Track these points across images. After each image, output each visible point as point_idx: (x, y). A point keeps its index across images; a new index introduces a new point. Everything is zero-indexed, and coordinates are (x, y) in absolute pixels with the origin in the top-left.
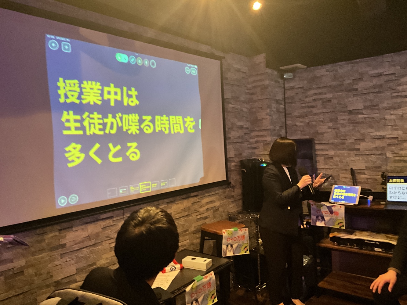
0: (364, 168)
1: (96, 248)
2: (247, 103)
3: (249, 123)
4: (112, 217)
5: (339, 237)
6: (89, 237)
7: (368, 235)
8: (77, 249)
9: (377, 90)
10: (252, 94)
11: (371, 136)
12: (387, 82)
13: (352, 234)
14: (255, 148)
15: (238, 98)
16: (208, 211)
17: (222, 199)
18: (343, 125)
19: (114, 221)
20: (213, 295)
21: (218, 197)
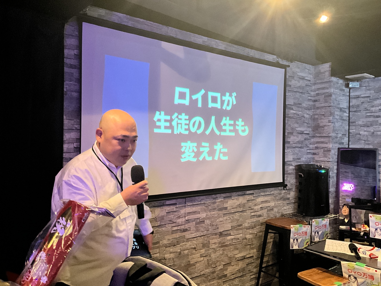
1: (160, 229)
2: (309, 110)
3: (310, 129)
6: (155, 219)
14: (315, 154)
15: (300, 104)
16: (262, 210)
17: (278, 200)
19: (177, 207)
21: (274, 198)
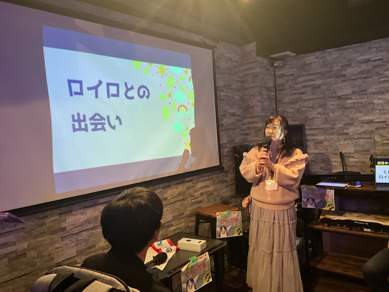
0: (354, 152)
1: (95, 232)
3: (242, 111)
5: (329, 219)
6: (88, 221)
7: (357, 216)
8: (77, 232)
9: (365, 75)
10: (244, 82)
11: (359, 121)
12: (374, 67)
13: (342, 216)
14: (247, 134)
15: (230, 86)
16: (203, 195)
17: (216, 184)
18: (333, 111)
20: (208, 275)
21: (212, 182)
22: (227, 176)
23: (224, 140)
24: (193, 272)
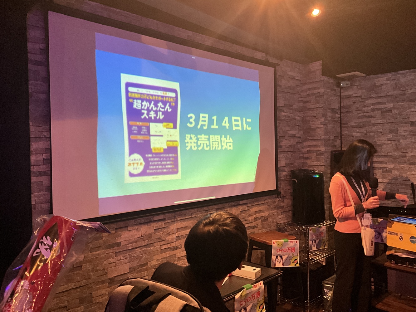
1: (148, 249)
2: (300, 112)
3: (302, 132)
4: (164, 220)
5: (397, 256)
6: (142, 237)
8: (131, 248)
10: (306, 102)
14: (307, 158)
15: (291, 106)
16: (257, 220)
17: (272, 209)
19: (166, 223)
20: (262, 304)
21: (267, 207)
22: (283, 202)
23: (282, 163)
24: (247, 300)
